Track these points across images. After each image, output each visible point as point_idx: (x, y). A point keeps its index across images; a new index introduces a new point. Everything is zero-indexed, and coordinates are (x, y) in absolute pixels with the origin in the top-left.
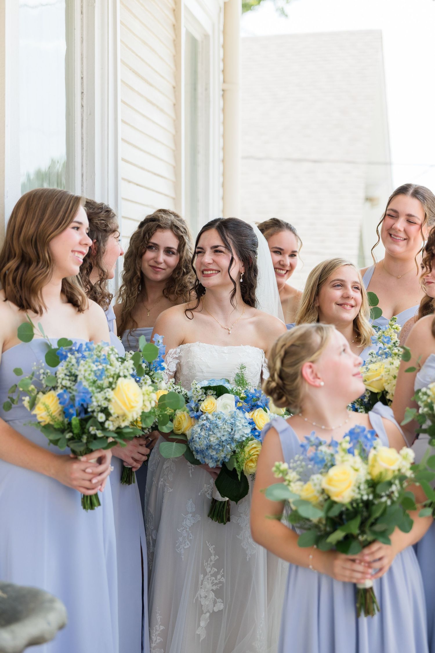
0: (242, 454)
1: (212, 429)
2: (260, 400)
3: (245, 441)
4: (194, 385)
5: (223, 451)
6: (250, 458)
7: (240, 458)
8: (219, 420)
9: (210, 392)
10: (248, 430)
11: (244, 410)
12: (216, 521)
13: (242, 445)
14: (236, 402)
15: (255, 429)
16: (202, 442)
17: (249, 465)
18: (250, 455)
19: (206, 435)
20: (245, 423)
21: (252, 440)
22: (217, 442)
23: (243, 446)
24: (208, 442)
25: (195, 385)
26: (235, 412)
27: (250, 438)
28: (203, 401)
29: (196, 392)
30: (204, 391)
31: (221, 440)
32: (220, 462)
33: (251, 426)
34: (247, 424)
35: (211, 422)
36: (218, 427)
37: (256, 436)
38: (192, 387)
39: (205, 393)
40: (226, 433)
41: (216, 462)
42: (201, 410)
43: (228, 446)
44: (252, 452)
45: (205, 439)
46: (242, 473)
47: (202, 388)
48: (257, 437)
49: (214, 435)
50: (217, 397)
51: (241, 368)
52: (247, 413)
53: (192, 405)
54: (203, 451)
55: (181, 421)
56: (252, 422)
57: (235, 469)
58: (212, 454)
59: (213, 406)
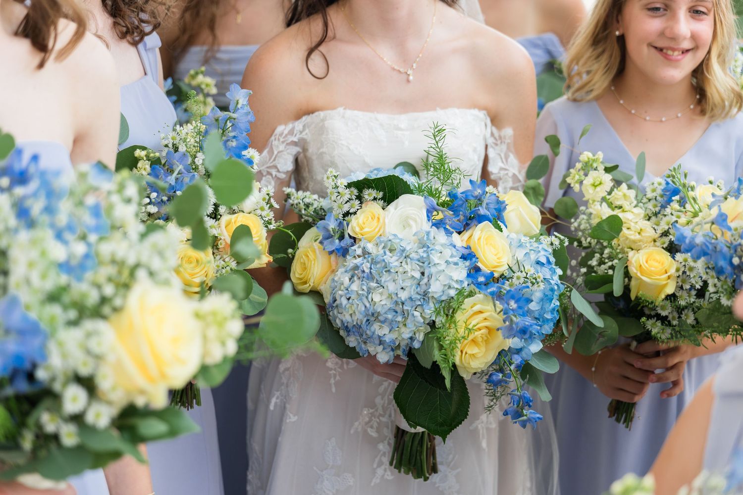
0: (449, 328)
1: (377, 277)
2: (484, 205)
3: (455, 298)
4: (331, 180)
5: (405, 325)
6: (471, 337)
7: (447, 338)
8: (391, 255)
9: (369, 194)
10: (460, 273)
11: (448, 227)
12: (408, 474)
13: (449, 308)
14: (429, 212)
15: (477, 270)
16: (355, 306)
17: (469, 352)
18: (467, 328)
19: (363, 290)
20: (452, 256)
21: (471, 294)
22: (389, 304)
23: (451, 311)
24: (368, 305)
25: (333, 180)
26: (428, 233)
27: (468, 289)
28: (355, 213)
29: (337, 194)
30: (355, 192)
31: (399, 300)
32: (401, 349)
33: (468, 263)
34: (456, 259)
35: (372, 259)
36: (389, 271)
37: (479, 285)
38: (327, 185)
39: (359, 198)
40: (408, 283)
41: (393, 350)
42: (349, 234)
43: (416, 314)
44: (474, 323)
45: (361, 299)
46: (454, 369)
47: (349, 186)
48: (483, 287)
49: (381, 290)
50: (386, 204)
51: (434, 136)
52: (455, 235)
53: (329, 225)
54: (360, 327)
55: (306, 263)
56: (470, 254)
57: (435, 366)
58: (380, 333)
59: (376, 224)
